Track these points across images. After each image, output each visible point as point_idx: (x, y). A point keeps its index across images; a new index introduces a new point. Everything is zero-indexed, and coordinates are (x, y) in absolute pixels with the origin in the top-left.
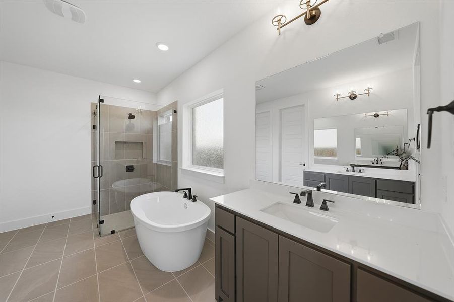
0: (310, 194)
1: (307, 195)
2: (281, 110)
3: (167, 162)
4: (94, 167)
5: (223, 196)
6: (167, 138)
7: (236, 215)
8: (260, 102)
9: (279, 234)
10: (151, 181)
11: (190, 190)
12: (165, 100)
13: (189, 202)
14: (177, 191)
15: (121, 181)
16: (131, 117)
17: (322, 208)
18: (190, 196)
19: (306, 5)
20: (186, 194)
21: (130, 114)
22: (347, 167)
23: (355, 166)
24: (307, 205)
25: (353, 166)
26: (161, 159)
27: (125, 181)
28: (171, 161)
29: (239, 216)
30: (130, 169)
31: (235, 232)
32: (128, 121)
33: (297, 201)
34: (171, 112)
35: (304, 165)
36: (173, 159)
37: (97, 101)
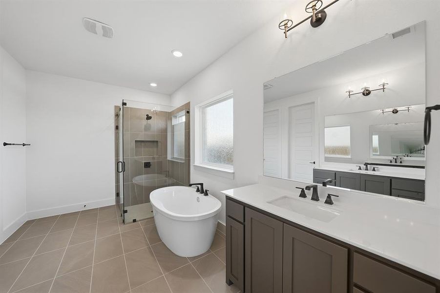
0: (315, 189)
1: (312, 189)
2: (290, 108)
3: (181, 159)
4: (118, 163)
5: (233, 189)
6: (180, 137)
7: (245, 206)
8: (267, 101)
9: (284, 222)
10: (166, 176)
11: (202, 185)
12: (179, 101)
13: (202, 196)
14: (190, 185)
15: (140, 176)
16: (149, 118)
17: (326, 202)
18: (202, 190)
19: (311, 9)
20: (198, 188)
21: (147, 115)
22: (360, 165)
23: (369, 164)
24: (312, 199)
25: (366, 164)
26: (175, 157)
27: (144, 176)
28: (184, 158)
29: (247, 207)
30: (147, 165)
31: (244, 221)
32: (145, 122)
33: (303, 195)
34: (184, 112)
35: (314, 163)
36: (186, 156)
37: (120, 105)
